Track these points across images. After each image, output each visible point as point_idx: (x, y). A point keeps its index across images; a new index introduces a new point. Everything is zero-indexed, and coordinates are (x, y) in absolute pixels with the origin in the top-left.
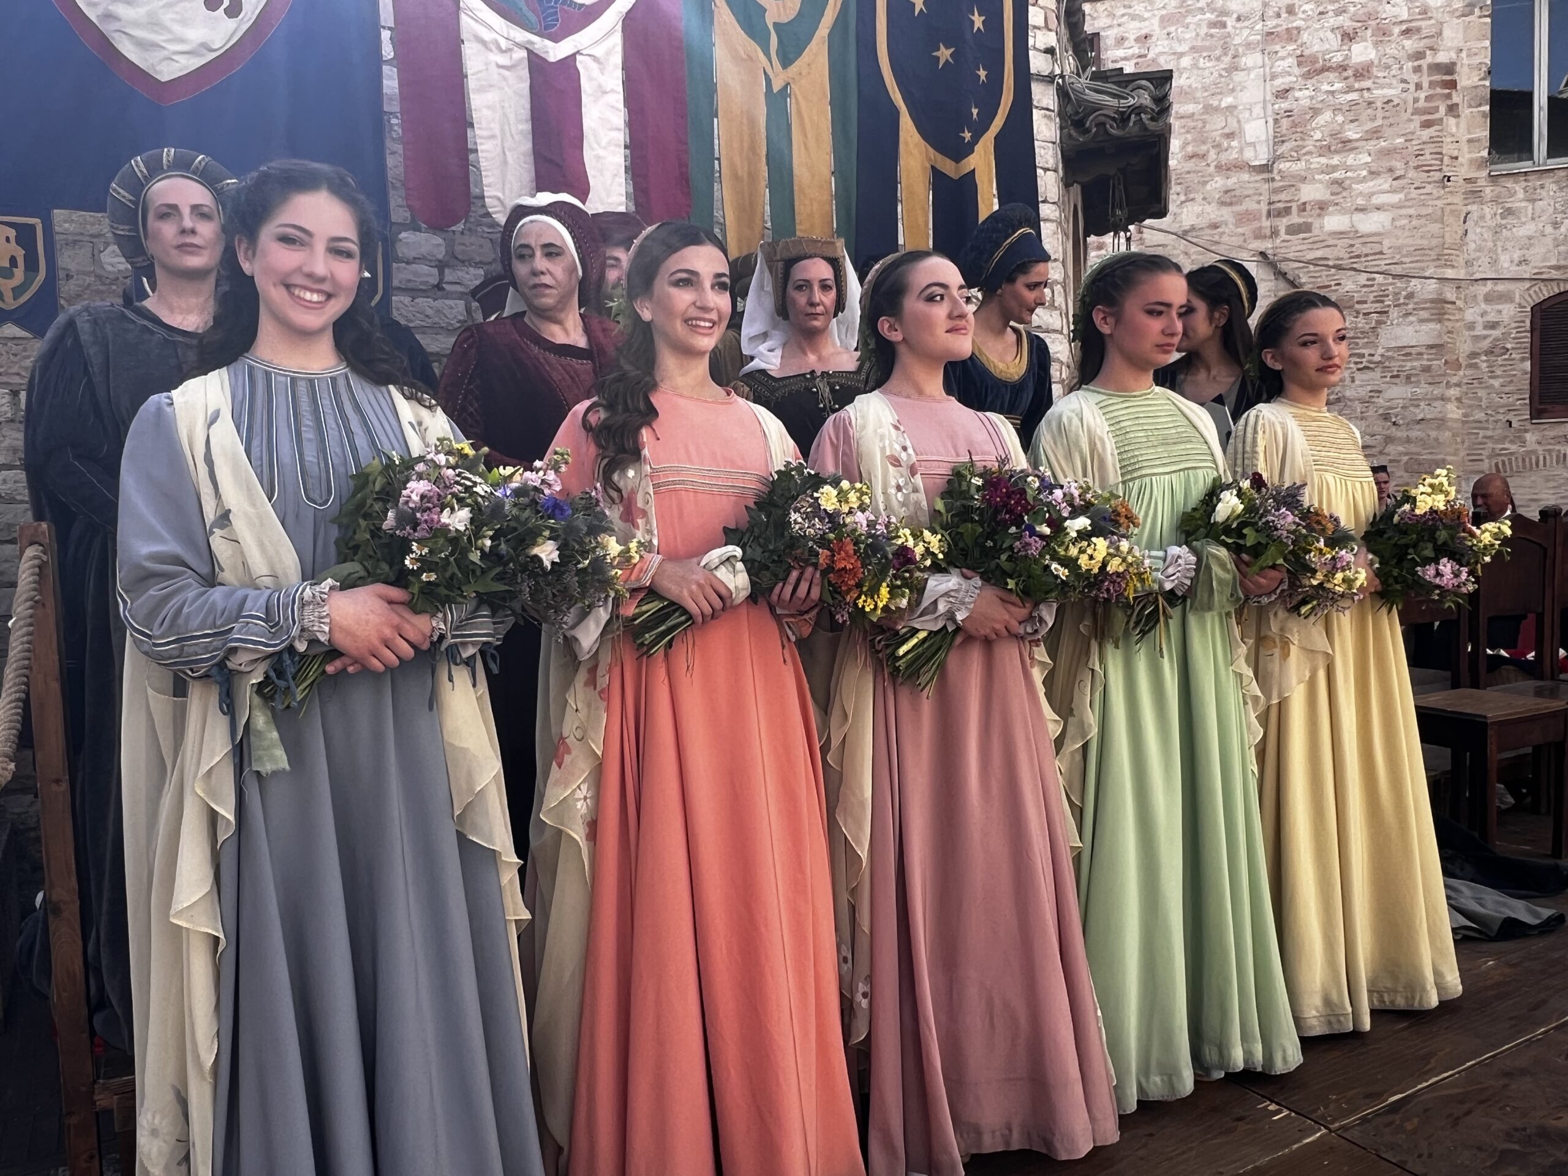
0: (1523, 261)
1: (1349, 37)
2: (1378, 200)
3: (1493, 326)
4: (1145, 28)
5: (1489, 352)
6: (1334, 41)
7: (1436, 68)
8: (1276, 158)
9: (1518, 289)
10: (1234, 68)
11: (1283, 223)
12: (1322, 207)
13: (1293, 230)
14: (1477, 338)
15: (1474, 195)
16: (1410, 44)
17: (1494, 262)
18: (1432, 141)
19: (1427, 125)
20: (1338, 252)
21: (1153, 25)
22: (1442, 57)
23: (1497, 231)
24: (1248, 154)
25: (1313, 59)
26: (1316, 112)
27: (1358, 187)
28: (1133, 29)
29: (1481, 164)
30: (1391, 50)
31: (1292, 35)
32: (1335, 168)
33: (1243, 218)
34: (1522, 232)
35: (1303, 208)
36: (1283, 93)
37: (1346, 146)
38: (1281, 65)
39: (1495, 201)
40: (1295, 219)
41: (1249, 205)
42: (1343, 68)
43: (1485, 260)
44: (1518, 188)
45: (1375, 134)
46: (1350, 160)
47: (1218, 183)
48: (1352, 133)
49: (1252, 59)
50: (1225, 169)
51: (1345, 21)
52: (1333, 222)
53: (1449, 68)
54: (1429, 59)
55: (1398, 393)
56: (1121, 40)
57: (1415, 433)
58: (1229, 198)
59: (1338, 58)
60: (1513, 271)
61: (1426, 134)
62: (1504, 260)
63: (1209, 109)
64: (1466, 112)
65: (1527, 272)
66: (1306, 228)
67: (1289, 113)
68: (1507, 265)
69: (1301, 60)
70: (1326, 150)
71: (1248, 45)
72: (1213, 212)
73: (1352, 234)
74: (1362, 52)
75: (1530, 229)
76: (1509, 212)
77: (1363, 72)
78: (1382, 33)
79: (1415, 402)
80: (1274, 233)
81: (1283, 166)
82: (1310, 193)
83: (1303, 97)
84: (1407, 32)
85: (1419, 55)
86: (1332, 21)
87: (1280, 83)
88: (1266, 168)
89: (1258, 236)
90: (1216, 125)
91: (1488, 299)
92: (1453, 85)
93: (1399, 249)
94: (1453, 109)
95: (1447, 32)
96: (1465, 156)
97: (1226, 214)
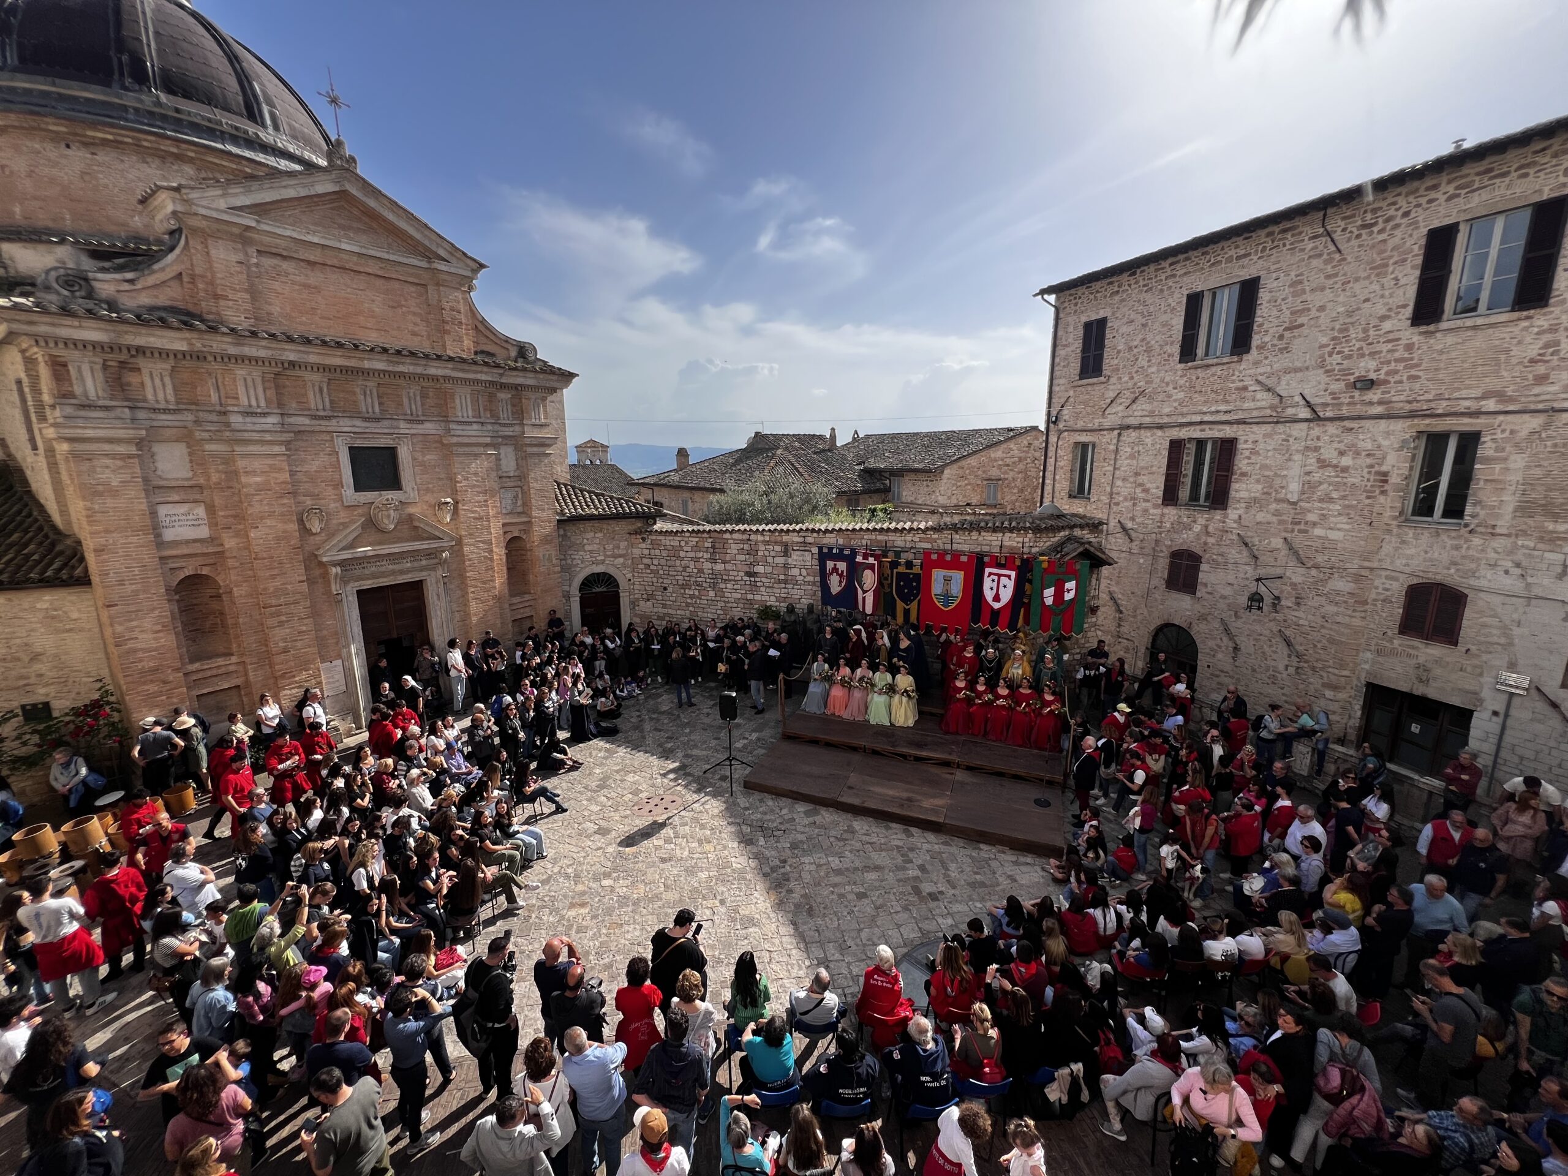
0: (1407, 565)
1: (1342, 453)
2: (1339, 526)
3: (1387, 590)
4: (1256, 437)
5: (1384, 601)
6: (1335, 454)
7: (1378, 473)
8: (1300, 500)
9: (1402, 577)
10: (1289, 460)
11: (1297, 528)
12: (1315, 524)
13: (1300, 531)
14: (1378, 594)
15: (1389, 531)
16: (1369, 461)
17: (1392, 562)
18: (1369, 505)
19: (1368, 497)
20: (1318, 544)
21: (1260, 437)
22: (1384, 468)
23: (1396, 549)
24: (1289, 496)
25: (1324, 461)
26: (1321, 483)
27: (1332, 519)
28: (1251, 438)
29: (1395, 518)
30: (1359, 461)
31: (1317, 449)
32: (1323, 509)
33: (1280, 522)
34: (1408, 552)
35: (1306, 523)
36: (1308, 473)
37: (1331, 500)
38: (1309, 461)
39: (1399, 535)
40: (1302, 527)
41: (1284, 518)
42: (1336, 466)
43: (1388, 560)
44: (1411, 533)
45: (1344, 497)
46: (1331, 506)
47: (1273, 506)
48: (1335, 495)
49: (1297, 457)
50: (1278, 501)
51: (1342, 447)
52: (1318, 531)
53: (1385, 474)
54: (1377, 468)
55: (1331, 609)
56: (1246, 441)
57: (1335, 627)
58: (1277, 513)
59: (1335, 462)
60: (1402, 569)
61: (1368, 501)
62: (1398, 562)
63: (1276, 475)
64: (1391, 494)
65: (1407, 570)
66: (1306, 532)
67: (1309, 482)
68: (1399, 563)
69: (1319, 460)
70: (1321, 500)
71: (1297, 451)
72: (1269, 518)
73: (1326, 538)
74: (1346, 461)
75: (1411, 551)
76: (1403, 542)
77: (1345, 470)
78: (1358, 453)
79: (1337, 614)
80: (1293, 531)
81: (1302, 504)
82: (1312, 517)
83: (1317, 476)
84: (1368, 455)
85: (1372, 466)
86: (1336, 445)
87: (1308, 469)
88: (1295, 503)
89: (1286, 531)
90: (1278, 482)
91: (1387, 577)
92: (1386, 481)
93: (1344, 549)
94: (1384, 492)
95: (1389, 457)
96: (1388, 513)
97: (1275, 519)
